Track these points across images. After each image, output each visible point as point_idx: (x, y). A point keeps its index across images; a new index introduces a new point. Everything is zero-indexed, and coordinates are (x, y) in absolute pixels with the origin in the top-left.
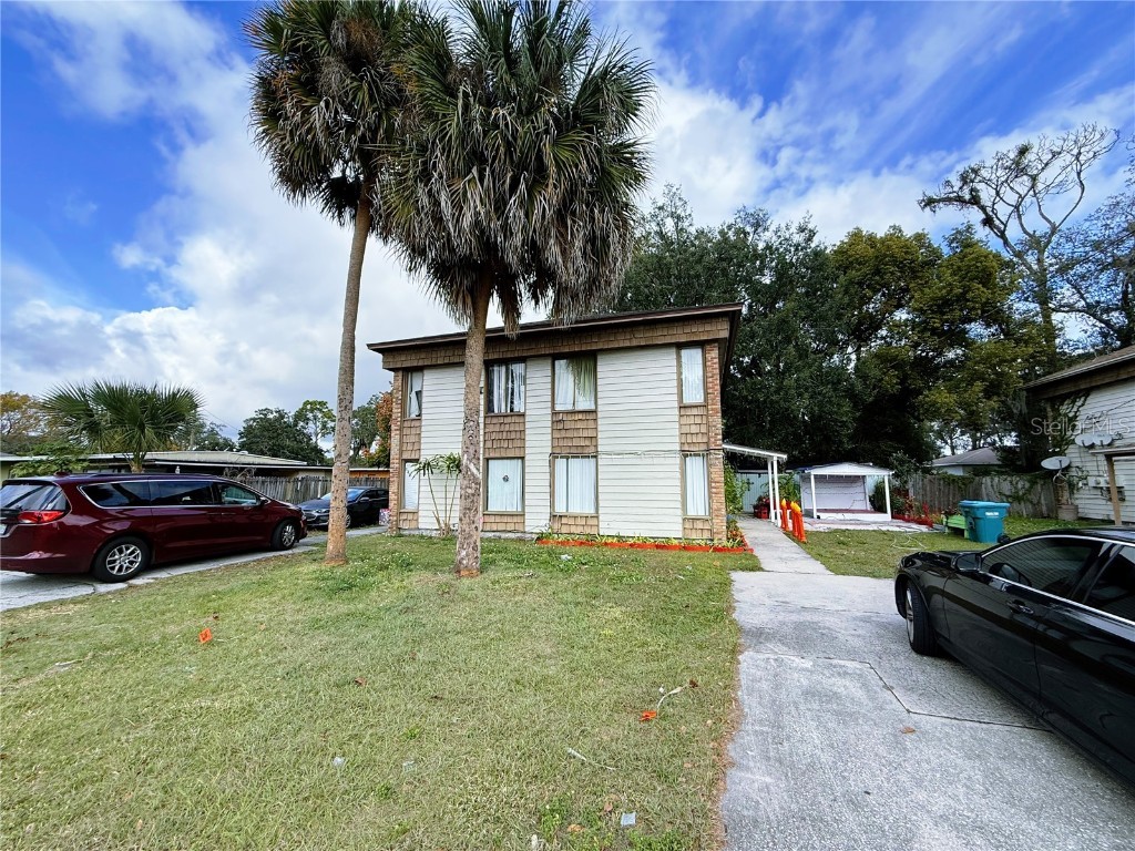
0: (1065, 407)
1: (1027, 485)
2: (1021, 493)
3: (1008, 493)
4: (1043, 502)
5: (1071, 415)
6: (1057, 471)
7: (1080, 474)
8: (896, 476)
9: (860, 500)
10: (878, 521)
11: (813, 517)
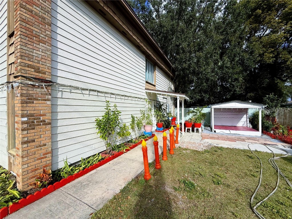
9: (244, 121)
10: (252, 136)
11: (212, 131)
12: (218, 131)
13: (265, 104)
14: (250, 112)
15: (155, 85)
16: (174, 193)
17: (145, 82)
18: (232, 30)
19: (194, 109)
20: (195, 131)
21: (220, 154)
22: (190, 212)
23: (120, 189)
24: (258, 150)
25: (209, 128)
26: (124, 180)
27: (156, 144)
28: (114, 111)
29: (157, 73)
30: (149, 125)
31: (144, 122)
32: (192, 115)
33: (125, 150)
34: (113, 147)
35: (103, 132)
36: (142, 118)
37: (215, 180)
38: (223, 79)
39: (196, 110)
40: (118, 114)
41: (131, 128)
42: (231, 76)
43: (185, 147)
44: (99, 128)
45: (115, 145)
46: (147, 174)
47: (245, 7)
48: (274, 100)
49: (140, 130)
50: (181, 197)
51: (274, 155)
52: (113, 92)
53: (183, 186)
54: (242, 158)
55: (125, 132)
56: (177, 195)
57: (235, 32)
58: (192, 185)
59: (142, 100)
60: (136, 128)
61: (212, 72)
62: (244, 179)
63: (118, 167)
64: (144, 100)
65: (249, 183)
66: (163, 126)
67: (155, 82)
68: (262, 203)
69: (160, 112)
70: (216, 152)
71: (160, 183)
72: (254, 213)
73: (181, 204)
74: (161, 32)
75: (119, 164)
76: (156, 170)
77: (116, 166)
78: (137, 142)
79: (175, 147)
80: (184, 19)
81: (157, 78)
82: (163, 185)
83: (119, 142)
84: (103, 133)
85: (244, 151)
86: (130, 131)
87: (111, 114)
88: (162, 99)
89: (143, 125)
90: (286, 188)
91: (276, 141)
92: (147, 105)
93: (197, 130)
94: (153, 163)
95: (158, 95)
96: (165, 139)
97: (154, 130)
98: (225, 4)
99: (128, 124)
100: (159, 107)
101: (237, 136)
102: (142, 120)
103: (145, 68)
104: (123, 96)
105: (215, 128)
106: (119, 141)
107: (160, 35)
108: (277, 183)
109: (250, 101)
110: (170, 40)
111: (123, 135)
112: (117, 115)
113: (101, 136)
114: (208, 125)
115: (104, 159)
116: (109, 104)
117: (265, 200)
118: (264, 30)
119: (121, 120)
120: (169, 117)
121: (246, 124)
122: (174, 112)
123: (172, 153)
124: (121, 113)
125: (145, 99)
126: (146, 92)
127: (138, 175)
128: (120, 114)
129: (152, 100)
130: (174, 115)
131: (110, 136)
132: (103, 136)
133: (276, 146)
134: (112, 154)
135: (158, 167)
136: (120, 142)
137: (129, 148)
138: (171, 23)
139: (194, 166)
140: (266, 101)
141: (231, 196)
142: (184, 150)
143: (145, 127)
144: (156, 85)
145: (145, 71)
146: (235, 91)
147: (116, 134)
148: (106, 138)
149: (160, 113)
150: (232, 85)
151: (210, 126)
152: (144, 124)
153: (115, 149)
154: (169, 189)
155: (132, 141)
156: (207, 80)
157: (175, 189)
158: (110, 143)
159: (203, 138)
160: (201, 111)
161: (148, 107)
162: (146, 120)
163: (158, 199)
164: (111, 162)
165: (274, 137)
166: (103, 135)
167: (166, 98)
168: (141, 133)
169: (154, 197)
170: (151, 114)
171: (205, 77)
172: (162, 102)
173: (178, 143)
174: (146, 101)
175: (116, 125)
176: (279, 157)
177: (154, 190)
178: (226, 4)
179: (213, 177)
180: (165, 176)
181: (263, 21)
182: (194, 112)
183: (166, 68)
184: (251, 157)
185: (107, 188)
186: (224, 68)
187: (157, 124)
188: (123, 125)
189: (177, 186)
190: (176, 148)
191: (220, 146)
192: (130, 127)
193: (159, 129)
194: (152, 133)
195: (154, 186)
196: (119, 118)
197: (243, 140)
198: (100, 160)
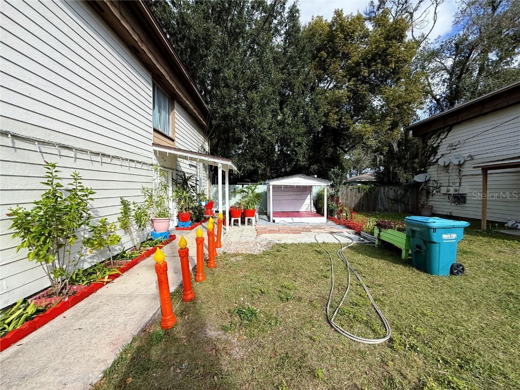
0: (432, 140)
1: (403, 192)
2: (399, 197)
3: (392, 198)
4: (410, 203)
5: (435, 146)
6: (423, 182)
7: (435, 185)
8: (332, 186)
9: (307, 205)
10: (317, 224)
11: (269, 221)
12: (277, 220)
13: (330, 181)
14: (315, 191)
15: (174, 138)
16: (224, 337)
17: (153, 129)
18: (295, 70)
19: (243, 187)
20: (246, 223)
21: (284, 254)
22: (253, 359)
23: (104, 368)
24: (326, 242)
25: (265, 217)
26: (112, 346)
27: (184, 253)
28: (74, 189)
29: (176, 116)
30: (164, 218)
31: (152, 212)
32: (241, 196)
33: (107, 277)
34: (71, 277)
35: (38, 244)
36: (146, 203)
37: (283, 296)
38: (283, 142)
39: (246, 188)
40: (86, 195)
41: (122, 227)
42: (294, 139)
43: (233, 252)
44: (22, 234)
45: (79, 270)
46: (168, 318)
47: (309, 41)
48: (338, 175)
49: (143, 230)
50: (236, 339)
51: (341, 245)
52: (66, 143)
53: (237, 319)
54: (311, 256)
55: (105, 237)
56: (229, 338)
57: (298, 73)
58: (253, 313)
59: (145, 167)
60: (134, 227)
61: (269, 129)
62: (316, 284)
63: (91, 320)
64: (151, 167)
65: (322, 287)
66: (191, 218)
67: (174, 132)
68: (338, 311)
69: (185, 192)
70: (279, 251)
71: (196, 328)
72: (332, 327)
73: (238, 353)
74: (184, 37)
75: (95, 312)
76: (185, 303)
77: (85, 321)
78: (137, 255)
79: (217, 254)
80: (226, 27)
81: (176, 125)
82: (202, 328)
83: (90, 260)
84: (37, 246)
85: (311, 245)
86: (120, 233)
87: (64, 197)
88: (188, 167)
89: (150, 219)
90: (357, 284)
91: (341, 227)
92: (159, 178)
93: (248, 222)
94: (177, 291)
95: (179, 159)
96: (199, 241)
97: (174, 227)
98: (286, 26)
99: (112, 220)
100: (182, 182)
101: (302, 225)
102: (147, 208)
103: (151, 100)
104: (98, 154)
105: (273, 217)
106: (88, 260)
107: (182, 40)
108: (348, 279)
109: (316, 176)
110: (202, 57)
111: (100, 245)
112: (81, 199)
113: (31, 255)
114: (264, 212)
115: (43, 311)
116: (56, 171)
117: (340, 305)
118: (328, 81)
119: (93, 212)
120: (200, 201)
121: (310, 208)
122: (209, 192)
123: (212, 265)
124: (94, 193)
125: (152, 165)
126: (155, 151)
127: (146, 325)
128: (90, 196)
129: (168, 168)
130: (209, 197)
131: (61, 250)
132: (41, 253)
133: (342, 234)
134: (70, 293)
135: (189, 297)
136: (93, 262)
137: (118, 272)
138: (205, 25)
139: (251, 280)
140: (331, 176)
141: (305, 313)
142: (232, 257)
143: (153, 222)
144: (176, 140)
145: (151, 106)
146: (298, 161)
147: (81, 244)
148: (51, 257)
149: (184, 194)
150: (295, 151)
151: (266, 214)
152: (152, 217)
153: (77, 279)
154: (212, 333)
155: (125, 255)
156: (263, 140)
157: (225, 329)
158: (61, 269)
159: (259, 232)
160: (254, 189)
161: (159, 181)
162: (155, 207)
163: (195, 359)
164: (68, 313)
165: (338, 222)
166: (39, 250)
167: (196, 165)
168: (146, 235)
169: (187, 359)
170: (166, 197)
171: (260, 135)
172: (188, 173)
173: (220, 247)
174: (156, 170)
175: (80, 222)
176: (346, 247)
177: (185, 344)
178: (287, 28)
179: (279, 291)
180: (204, 310)
181: (328, 68)
182: (243, 191)
183: (195, 108)
184: (319, 252)
185: (60, 382)
186: (286, 125)
187: (178, 215)
188: (101, 222)
189: (226, 323)
190: (219, 255)
191: (282, 242)
192: (119, 225)
193: (184, 223)
194: (169, 233)
195: (184, 337)
196: (88, 205)
197: (309, 230)
198: (32, 315)
